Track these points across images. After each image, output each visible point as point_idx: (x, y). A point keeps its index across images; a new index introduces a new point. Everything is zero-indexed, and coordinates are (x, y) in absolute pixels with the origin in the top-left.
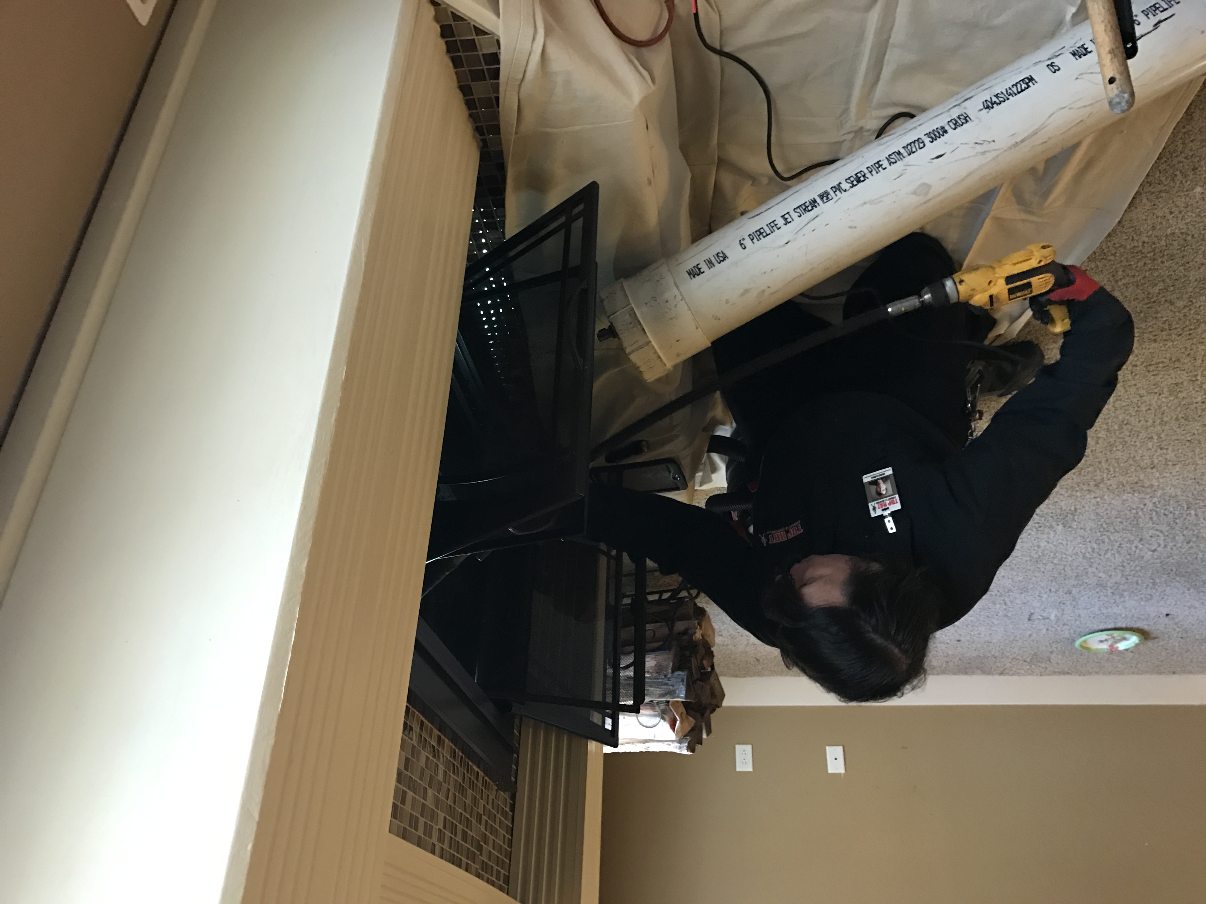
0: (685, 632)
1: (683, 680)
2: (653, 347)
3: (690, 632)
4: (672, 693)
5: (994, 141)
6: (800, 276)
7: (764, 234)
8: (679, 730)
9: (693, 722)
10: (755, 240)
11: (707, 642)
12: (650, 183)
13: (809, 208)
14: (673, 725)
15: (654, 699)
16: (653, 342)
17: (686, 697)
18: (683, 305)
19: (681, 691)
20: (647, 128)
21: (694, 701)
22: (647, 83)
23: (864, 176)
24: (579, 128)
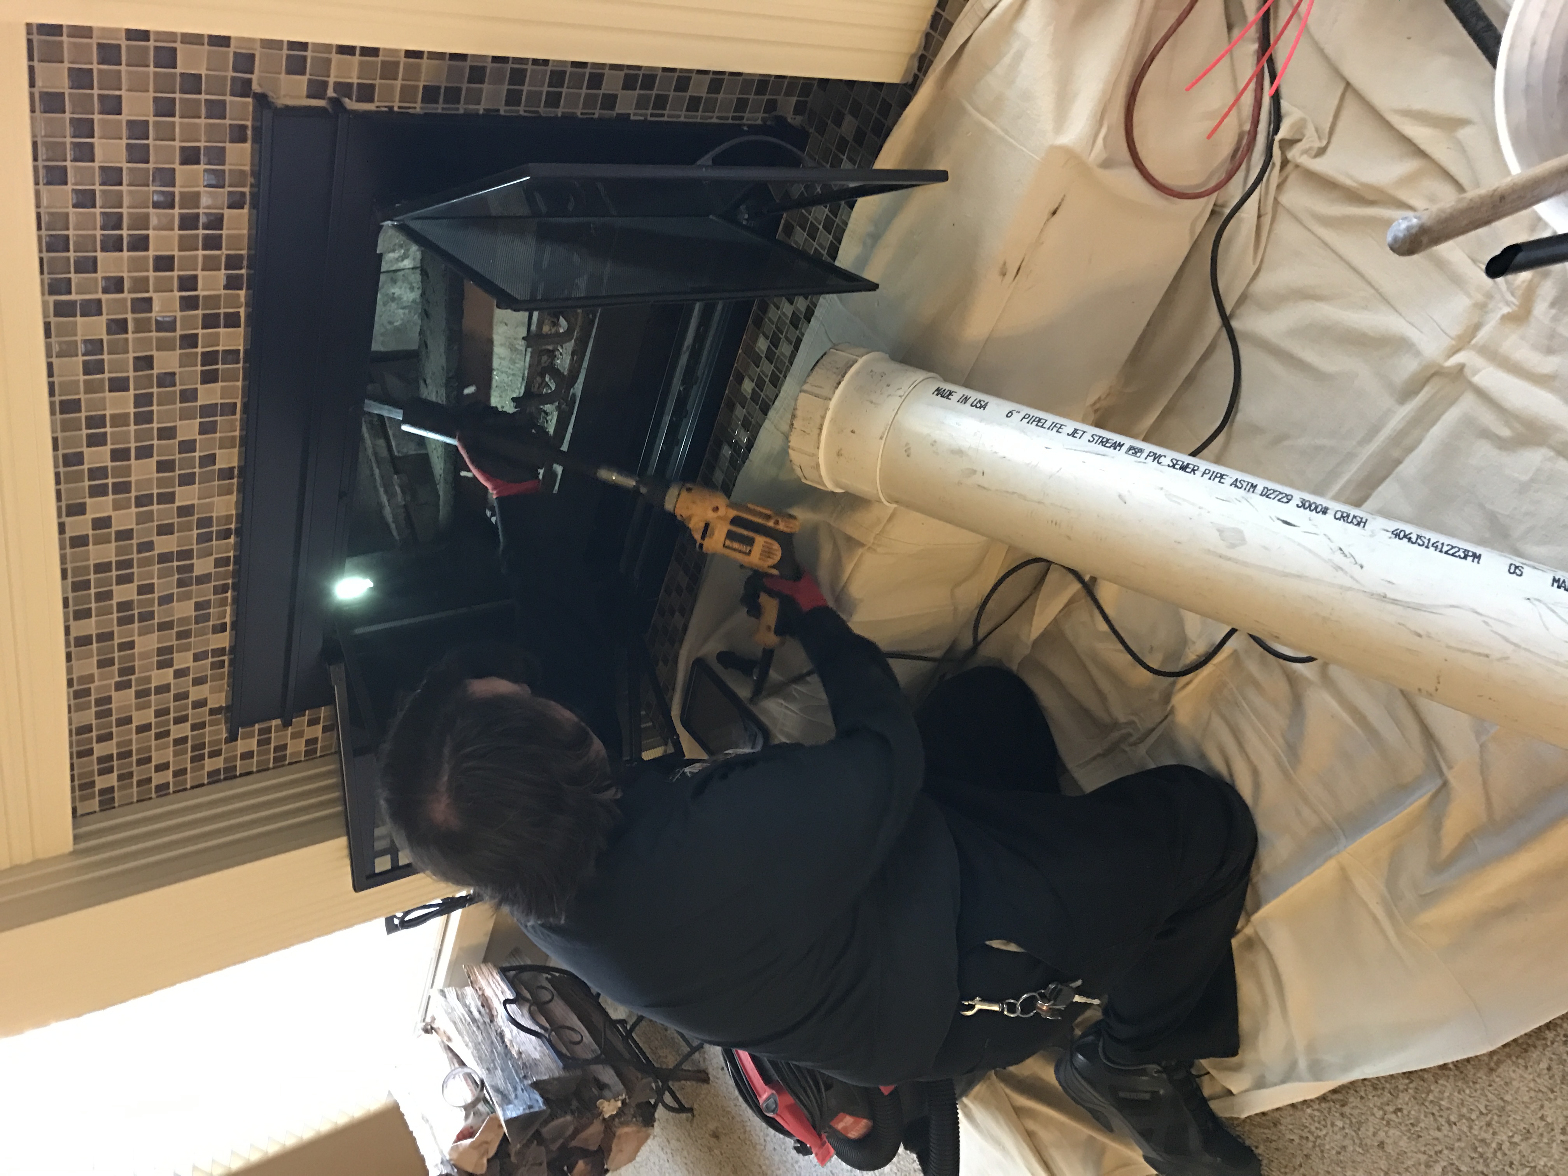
0: (602, 1086)
1: (530, 1107)
3: (606, 1093)
4: (505, 1099)
5: (1362, 567)
6: (1023, 497)
7: (1040, 424)
8: (461, 1149)
9: (482, 1169)
10: (1026, 421)
11: (610, 1150)
12: (1004, 274)
13: (1108, 445)
14: (462, 1136)
15: (486, 1084)
16: (833, 404)
17: (508, 1122)
18: (895, 402)
19: (514, 1111)
20: (1054, 213)
21: (513, 1159)
22: (1091, 150)
23: (1193, 470)
24: (991, 125)
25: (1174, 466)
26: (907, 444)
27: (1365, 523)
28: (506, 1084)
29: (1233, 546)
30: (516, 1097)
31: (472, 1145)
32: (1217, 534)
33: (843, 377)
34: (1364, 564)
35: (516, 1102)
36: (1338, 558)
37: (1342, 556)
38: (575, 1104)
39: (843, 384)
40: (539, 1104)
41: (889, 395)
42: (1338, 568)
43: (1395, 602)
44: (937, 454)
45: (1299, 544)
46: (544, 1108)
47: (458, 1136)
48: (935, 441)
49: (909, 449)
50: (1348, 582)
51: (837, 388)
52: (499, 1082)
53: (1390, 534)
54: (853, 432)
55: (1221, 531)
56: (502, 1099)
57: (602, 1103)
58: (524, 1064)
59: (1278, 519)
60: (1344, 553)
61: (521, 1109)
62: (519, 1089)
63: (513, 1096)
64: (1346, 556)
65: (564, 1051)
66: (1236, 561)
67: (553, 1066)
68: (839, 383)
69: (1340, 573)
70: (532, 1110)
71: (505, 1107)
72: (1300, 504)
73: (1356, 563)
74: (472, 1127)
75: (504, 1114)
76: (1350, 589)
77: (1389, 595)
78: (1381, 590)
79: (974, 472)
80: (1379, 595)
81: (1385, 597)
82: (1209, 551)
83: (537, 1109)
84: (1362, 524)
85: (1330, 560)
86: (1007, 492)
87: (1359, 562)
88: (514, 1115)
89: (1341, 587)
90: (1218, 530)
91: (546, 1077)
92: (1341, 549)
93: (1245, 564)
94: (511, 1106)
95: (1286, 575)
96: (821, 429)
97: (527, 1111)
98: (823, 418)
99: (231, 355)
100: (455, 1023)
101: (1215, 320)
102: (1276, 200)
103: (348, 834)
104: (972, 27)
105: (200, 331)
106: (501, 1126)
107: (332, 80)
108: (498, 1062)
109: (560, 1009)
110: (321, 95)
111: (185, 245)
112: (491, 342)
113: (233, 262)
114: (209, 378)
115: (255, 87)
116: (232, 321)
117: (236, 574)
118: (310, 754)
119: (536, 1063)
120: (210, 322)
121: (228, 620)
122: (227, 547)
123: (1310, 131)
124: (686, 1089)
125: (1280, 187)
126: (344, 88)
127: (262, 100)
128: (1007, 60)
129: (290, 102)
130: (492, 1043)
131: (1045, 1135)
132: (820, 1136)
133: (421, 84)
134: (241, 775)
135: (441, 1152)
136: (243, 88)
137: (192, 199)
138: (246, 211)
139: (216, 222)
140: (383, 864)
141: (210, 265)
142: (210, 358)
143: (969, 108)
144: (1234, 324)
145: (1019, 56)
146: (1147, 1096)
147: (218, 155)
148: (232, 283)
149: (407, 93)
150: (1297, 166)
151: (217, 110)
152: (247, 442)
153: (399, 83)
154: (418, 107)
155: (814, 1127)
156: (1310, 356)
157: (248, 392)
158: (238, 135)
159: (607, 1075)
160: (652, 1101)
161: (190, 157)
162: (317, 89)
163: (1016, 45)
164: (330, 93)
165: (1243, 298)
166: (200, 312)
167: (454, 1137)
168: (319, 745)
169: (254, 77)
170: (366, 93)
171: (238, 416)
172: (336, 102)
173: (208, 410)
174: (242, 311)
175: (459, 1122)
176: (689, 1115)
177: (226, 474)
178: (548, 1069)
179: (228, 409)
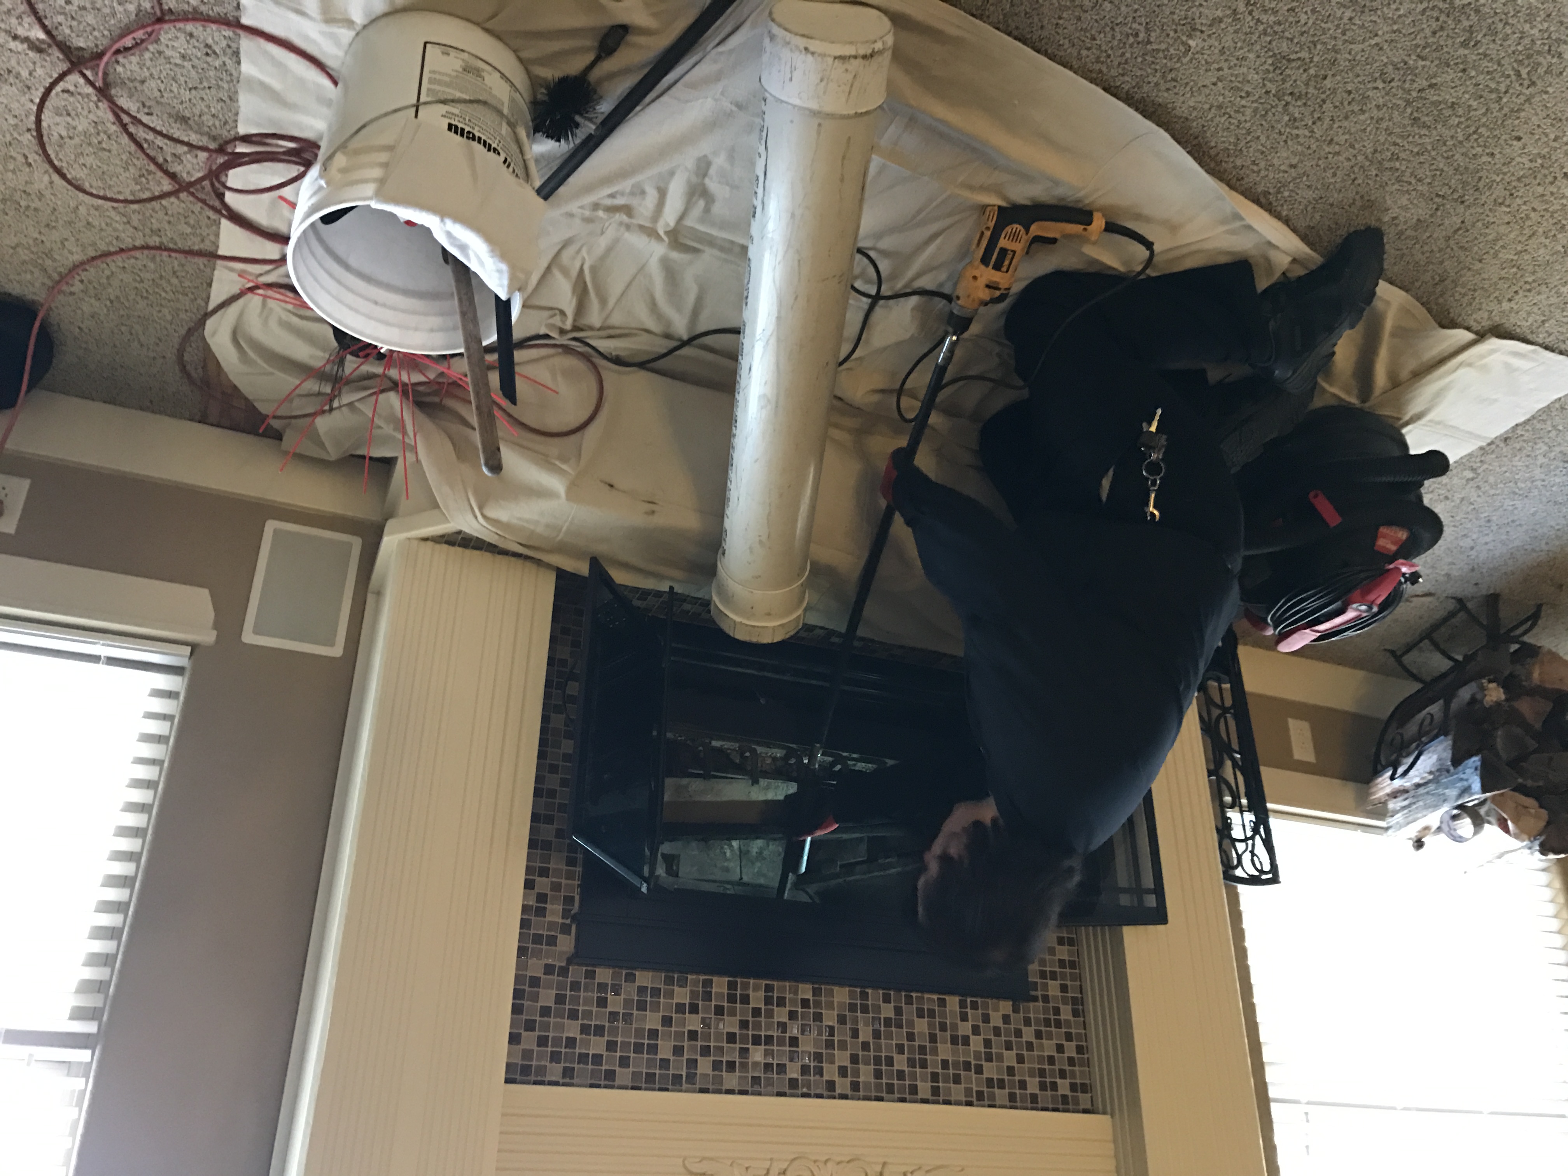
0: (1473, 700)
1: (1476, 769)
2: (741, 622)
3: (1479, 696)
4: (1466, 790)
6: (769, 514)
8: (1517, 831)
9: (1544, 813)
12: (654, 512)
14: (1506, 830)
15: (1460, 802)
16: (739, 619)
17: (1484, 790)
19: (1476, 784)
20: (611, 486)
21: (1541, 783)
22: (568, 472)
24: (565, 528)
26: (753, 577)
28: (1457, 787)
29: (769, 402)
30: (1467, 779)
31: (1516, 821)
33: (722, 611)
34: (762, 329)
35: (1471, 781)
36: (762, 343)
37: (760, 340)
38: (1486, 727)
39: (726, 612)
40: (1476, 760)
41: (729, 585)
42: (767, 343)
44: (754, 561)
46: (1480, 756)
47: (1504, 832)
48: (748, 561)
49: (755, 576)
50: (774, 337)
51: (730, 617)
52: (1455, 793)
54: (754, 607)
55: (762, 407)
56: (1466, 794)
57: (1487, 702)
58: (1440, 770)
59: (749, 373)
61: (1476, 777)
62: (1462, 776)
63: (1466, 782)
66: (777, 401)
67: (1443, 745)
68: (726, 614)
69: (770, 342)
70: (1479, 768)
71: (1472, 791)
72: (741, 357)
73: (763, 333)
74: (1498, 821)
75: (1478, 793)
76: (778, 337)
77: (777, 315)
78: (774, 320)
79: (760, 540)
80: (777, 321)
82: (775, 414)
83: (1479, 763)
84: (751, 326)
85: (764, 347)
86: (768, 522)
88: (1480, 784)
89: (778, 341)
90: (761, 409)
91: (1450, 755)
93: (777, 395)
94: (1472, 786)
95: (778, 370)
96: (755, 626)
97: (1479, 772)
98: (745, 624)
99: (732, 986)
100: (1408, 823)
101: (686, 350)
102: (599, 329)
105: (713, 1003)
106: (1502, 794)
107: (560, 921)
108: (1440, 791)
109: (1412, 728)
110: (570, 926)
111: (656, 1007)
113: (669, 981)
114: (745, 1000)
115: (563, 964)
116: (708, 984)
119: (1439, 759)
120: (708, 996)
121: (935, 997)
122: (874, 996)
123: (552, 321)
126: (565, 914)
127: (570, 961)
129: (573, 945)
130: (1428, 793)
132: (1389, 570)
133: (565, 868)
134: (1081, 993)
135: (1523, 847)
136: (564, 971)
137: (628, 1003)
138: (637, 973)
139: (642, 990)
141: (670, 994)
142: (732, 999)
143: (559, 538)
144: (685, 338)
147: (602, 987)
148: (683, 983)
149: (570, 876)
150: (575, 322)
151: (575, 986)
152: (799, 977)
153: (564, 881)
154: (579, 869)
155: (1381, 575)
157: (758, 976)
158: (591, 975)
159: (1465, 694)
160: (1514, 647)
161: (602, 1002)
162: (565, 929)
164: (568, 921)
165: (668, 337)
166: (700, 1003)
167: (1506, 835)
168: (1065, 935)
169: (558, 964)
170: (569, 900)
171: (775, 983)
172: (574, 918)
173: (768, 1001)
174: (702, 977)
175: (1491, 830)
176: (1544, 607)
177: (816, 992)
179: (769, 988)
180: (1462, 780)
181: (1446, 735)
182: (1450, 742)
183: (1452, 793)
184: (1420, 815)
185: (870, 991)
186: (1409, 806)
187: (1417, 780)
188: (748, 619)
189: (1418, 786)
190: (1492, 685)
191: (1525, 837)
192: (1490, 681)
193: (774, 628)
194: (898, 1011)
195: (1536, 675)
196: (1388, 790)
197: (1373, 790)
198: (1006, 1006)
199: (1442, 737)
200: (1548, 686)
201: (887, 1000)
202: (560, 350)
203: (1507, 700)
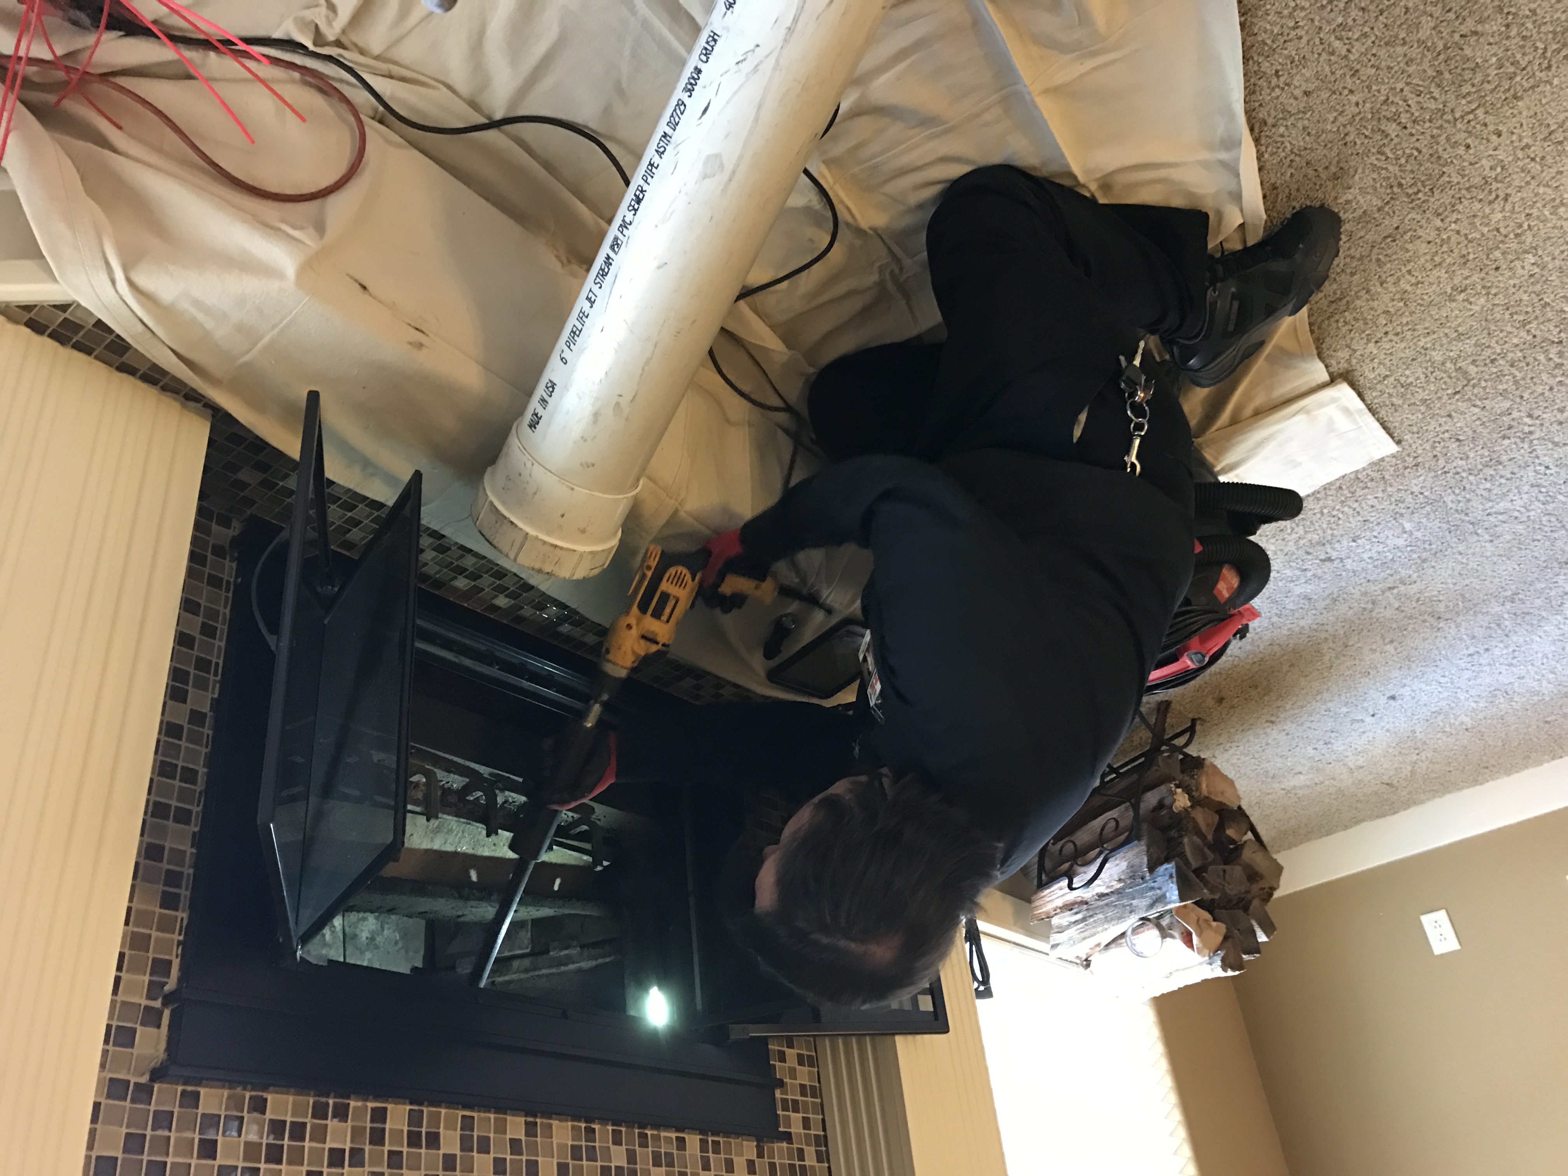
0: (1161, 805)
1: (1171, 876)
2: (536, 538)
3: (1167, 802)
4: (1161, 899)
5: (758, 46)
6: (648, 361)
7: (577, 332)
8: (1200, 945)
9: (1222, 927)
10: (572, 346)
11: (1221, 803)
12: (420, 346)
13: (606, 270)
14: (1189, 942)
15: (1144, 915)
16: (532, 532)
17: (1182, 899)
18: (537, 471)
19: (1173, 893)
20: (364, 288)
21: (1217, 897)
22: (304, 243)
23: (642, 191)
24: (267, 339)
25: (636, 210)
26: (582, 465)
27: (715, 34)
28: (1146, 897)
29: (721, 166)
30: (1159, 888)
31: (1199, 935)
32: (707, 180)
33: (505, 518)
34: (755, 44)
35: (1164, 889)
36: (747, 67)
37: (744, 63)
38: (1174, 833)
39: (513, 519)
40: (1169, 867)
41: (530, 475)
42: (756, 69)
43: (796, 20)
44: (595, 437)
45: (728, 103)
46: (1173, 863)
47: (1189, 947)
48: (582, 437)
49: (586, 463)
50: (772, 61)
51: (516, 526)
52: (1144, 903)
53: (729, 12)
54: (563, 516)
55: (705, 176)
56: (1160, 902)
57: (1176, 808)
58: (1130, 877)
59: (701, 118)
60: (742, 61)
61: (1171, 885)
62: (1153, 884)
63: (1158, 891)
64: (745, 59)
65: (1123, 838)
66: (737, 165)
67: (1137, 850)
68: (512, 523)
69: (760, 67)
70: (1174, 875)
71: (1168, 900)
72: (688, 94)
73: (753, 51)
74: (1182, 933)
75: (1174, 902)
76: (777, 61)
77: (788, 24)
78: (783, 31)
79: (618, 404)
80: (787, 34)
81: (789, 29)
82: (724, 191)
83: (1174, 871)
84: (716, 37)
85: (747, 75)
86: (641, 375)
87: (752, 47)
88: (1177, 892)
89: (774, 69)
90: (704, 179)
91: (1145, 859)
92: (738, 63)
93: (740, 158)
94: (1168, 894)
95: (757, 119)
96: (556, 546)
97: (1175, 880)
98: (544, 543)
99: (415, 1119)
100: (1084, 939)
101: (491, 135)
102: (377, 58)
103: (894, 1034)
104: (161, 346)
105: (387, 1148)
106: (1185, 906)
107: (144, 1002)
108: (1125, 902)
109: (1083, 836)
110: (160, 1013)
111: (297, 1158)
112: (427, 851)
113: (320, 1112)
114: (434, 1140)
115: (144, 1079)
116: (380, 1115)
117: (630, 1125)
118: (812, 1062)
119: (1131, 866)
120: (378, 1137)
121: (673, 1135)
122: (603, 1131)
123: (309, 14)
124: (1174, 723)
125: (362, 52)
126: (154, 989)
127: (158, 1074)
128: (200, 317)
129: (163, 1045)
130: (1107, 905)
131: (1259, 400)
132: (1233, 615)
133: (158, 910)
134: (824, 1130)
135: (1201, 964)
136: (144, 1092)
137: (251, 1150)
138: (270, 1097)
139: (277, 1127)
140: (926, 1004)
141: (320, 1135)
142: (414, 1140)
143: (246, 358)
144: (498, 116)
145: (198, 304)
146: (1236, 304)
147: (211, 1121)
148: (341, 1113)
149: (165, 926)
150: (344, 32)
151: (163, 1120)
152: (502, 1106)
153: (155, 934)
154: (182, 915)
155: (1223, 620)
156: (540, 49)
157: (452, 1104)
158: (191, 1100)
159: (1151, 799)
160: (1181, 757)
161: (208, 1149)
162: (151, 1018)
163: (185, 305)
164: (157, 1004)
165: (473, 105)
166: (367, 1148)
167: (1189, 950)
168: (805, 1052)
169: (133, 1080)
170: (161, 967)
171: (475, 1115)
172: (168, 999)
173: (466, 1145)
174: (370, 1105)
175: (1176, 944)
176: (1198, 722)
177: (531, 1131)
178: (1137, 855)
179: (467, 1124)
180: (1152, 888)
181: (1139, 839)
182: (1144, 848)
183: (1145, 902)
184: (1100, 929)
185: (596, 1127)
186: (1084, 919)
187: (1103, 890)
188: (549, 533)
189: (1101, 896)
190: (1179, 790)
191: (1206, 951)
192: (1177, 786)
193: (582, 555)
194: (631, 1157)
195: (1204, 786)
196: (1059, 903)
197: (1037, 903)
198: (749, 1148)
199: (1136, 842)
200: (1213, 797)
201: (617, 1142)
202: (296, 75)
203: (1191, 807)
